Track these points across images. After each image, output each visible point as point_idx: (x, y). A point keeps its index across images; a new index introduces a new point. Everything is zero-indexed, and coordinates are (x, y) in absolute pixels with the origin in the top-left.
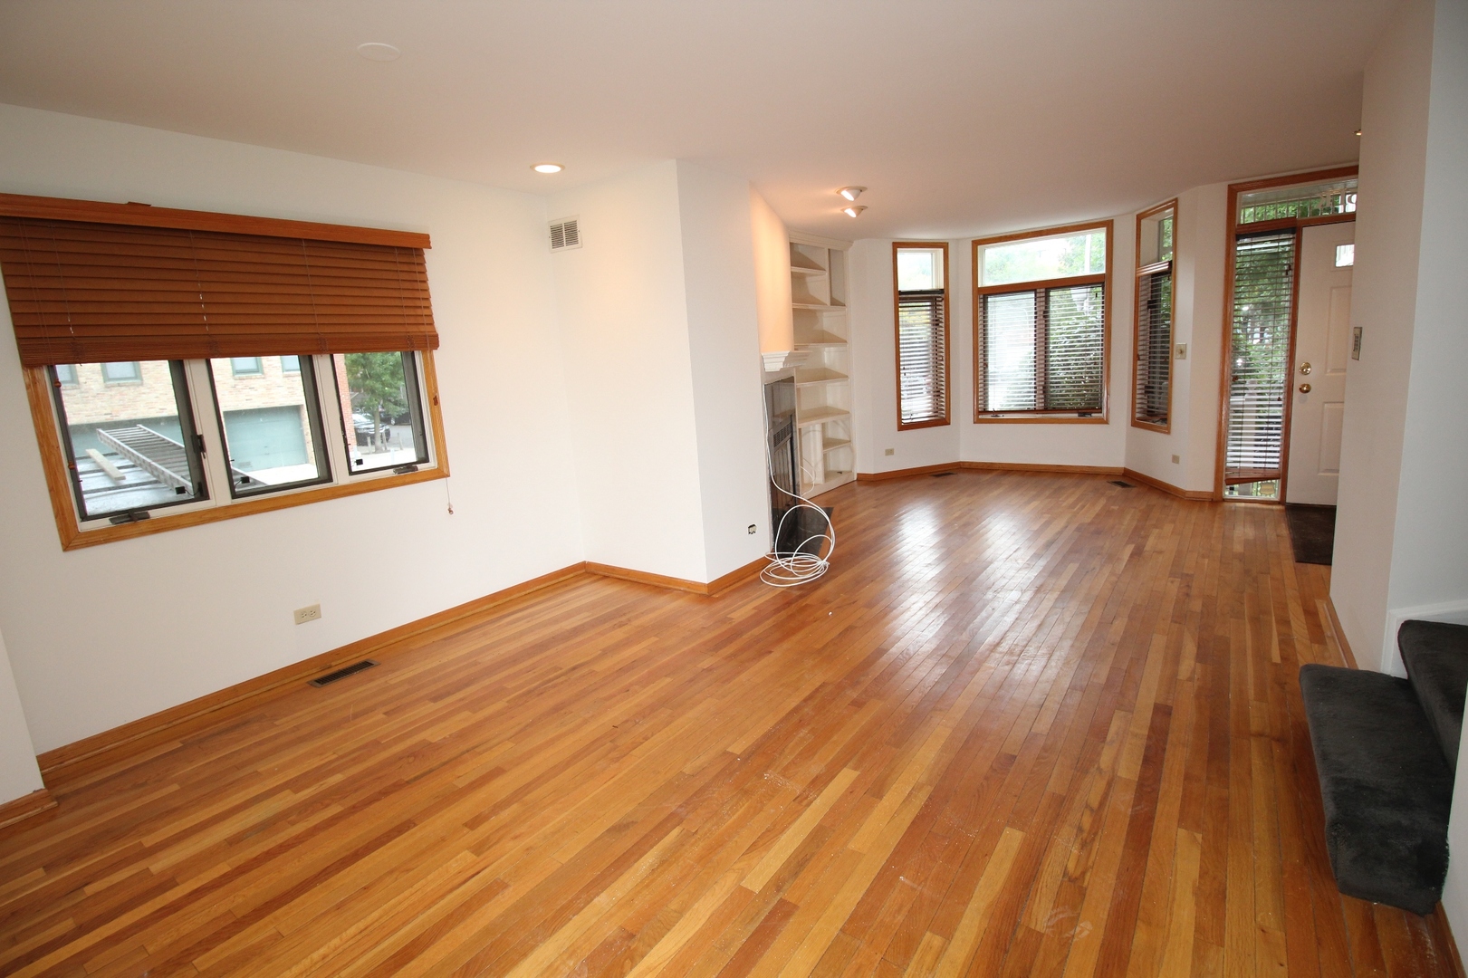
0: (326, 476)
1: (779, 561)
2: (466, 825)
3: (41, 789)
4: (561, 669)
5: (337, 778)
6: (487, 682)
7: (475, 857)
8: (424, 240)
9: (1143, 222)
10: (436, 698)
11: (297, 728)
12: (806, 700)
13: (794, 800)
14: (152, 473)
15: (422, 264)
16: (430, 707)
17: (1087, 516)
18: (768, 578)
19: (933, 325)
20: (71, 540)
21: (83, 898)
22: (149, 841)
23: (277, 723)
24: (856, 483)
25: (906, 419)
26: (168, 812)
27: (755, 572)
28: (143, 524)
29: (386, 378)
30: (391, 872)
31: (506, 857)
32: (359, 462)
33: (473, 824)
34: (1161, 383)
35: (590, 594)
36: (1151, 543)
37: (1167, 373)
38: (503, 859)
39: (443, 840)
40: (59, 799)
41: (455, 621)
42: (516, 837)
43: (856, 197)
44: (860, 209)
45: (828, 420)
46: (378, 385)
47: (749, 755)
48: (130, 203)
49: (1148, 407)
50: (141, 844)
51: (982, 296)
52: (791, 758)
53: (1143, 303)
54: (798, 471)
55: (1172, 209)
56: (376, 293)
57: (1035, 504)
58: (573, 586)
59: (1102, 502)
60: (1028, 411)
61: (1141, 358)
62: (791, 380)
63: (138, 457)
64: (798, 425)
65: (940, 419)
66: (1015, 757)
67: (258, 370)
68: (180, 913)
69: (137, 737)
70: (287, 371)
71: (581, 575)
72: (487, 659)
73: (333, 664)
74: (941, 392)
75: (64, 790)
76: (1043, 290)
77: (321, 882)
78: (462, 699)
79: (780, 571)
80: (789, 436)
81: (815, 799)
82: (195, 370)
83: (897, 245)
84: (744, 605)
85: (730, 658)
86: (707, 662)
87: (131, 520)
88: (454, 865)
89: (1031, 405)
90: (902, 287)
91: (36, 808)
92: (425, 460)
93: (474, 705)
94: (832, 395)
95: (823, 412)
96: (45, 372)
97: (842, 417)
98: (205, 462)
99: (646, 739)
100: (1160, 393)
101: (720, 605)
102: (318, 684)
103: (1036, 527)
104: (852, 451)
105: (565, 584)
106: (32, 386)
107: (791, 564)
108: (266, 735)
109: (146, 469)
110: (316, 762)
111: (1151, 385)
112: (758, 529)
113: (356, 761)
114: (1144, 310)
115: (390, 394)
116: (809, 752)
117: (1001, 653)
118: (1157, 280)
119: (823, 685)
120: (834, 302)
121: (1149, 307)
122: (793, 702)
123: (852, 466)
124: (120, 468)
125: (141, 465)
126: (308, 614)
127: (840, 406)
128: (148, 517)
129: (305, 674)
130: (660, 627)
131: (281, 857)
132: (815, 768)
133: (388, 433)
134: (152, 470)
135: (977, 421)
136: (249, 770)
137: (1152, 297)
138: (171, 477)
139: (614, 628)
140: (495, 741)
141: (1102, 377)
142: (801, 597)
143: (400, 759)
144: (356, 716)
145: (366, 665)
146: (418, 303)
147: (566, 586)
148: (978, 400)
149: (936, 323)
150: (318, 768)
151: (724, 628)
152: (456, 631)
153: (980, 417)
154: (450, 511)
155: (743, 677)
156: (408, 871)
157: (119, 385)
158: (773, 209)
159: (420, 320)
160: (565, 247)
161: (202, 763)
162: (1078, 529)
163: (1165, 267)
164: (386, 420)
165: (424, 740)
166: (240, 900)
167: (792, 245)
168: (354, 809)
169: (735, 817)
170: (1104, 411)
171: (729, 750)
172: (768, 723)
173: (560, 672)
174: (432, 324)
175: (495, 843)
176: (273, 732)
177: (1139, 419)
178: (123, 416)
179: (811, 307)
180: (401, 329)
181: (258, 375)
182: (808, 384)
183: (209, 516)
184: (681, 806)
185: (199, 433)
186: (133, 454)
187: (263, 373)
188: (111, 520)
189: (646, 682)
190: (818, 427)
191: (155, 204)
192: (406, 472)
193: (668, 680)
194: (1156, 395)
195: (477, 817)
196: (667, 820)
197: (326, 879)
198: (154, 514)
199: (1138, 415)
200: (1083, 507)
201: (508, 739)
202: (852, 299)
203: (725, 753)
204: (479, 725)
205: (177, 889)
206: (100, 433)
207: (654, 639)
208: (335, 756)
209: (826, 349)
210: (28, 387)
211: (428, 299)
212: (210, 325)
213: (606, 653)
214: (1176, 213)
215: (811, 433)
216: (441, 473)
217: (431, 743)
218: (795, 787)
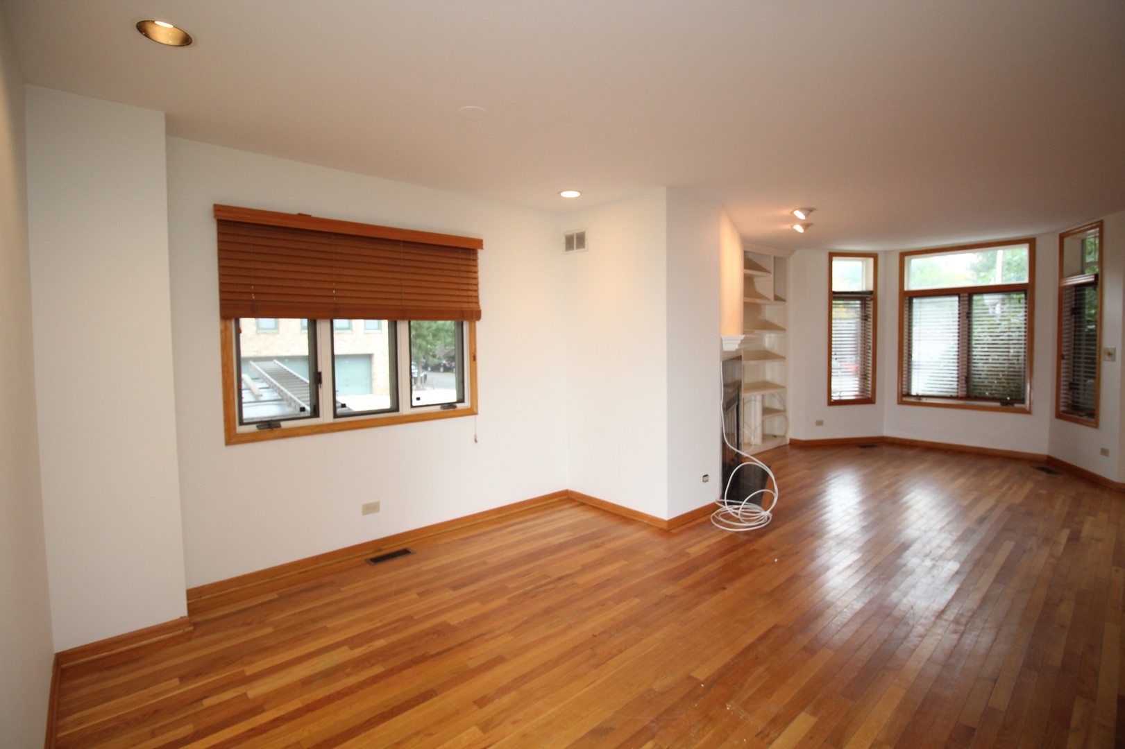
0: (395, 407)
1: (727, 507)
2: (475, 702)
3: (185, 617)
4: (549, 577)
5: (381, 643)
6: (494, 579)
7: (482, 734)
8: (479, 243)
9: (1066, 240)
10: (455, 587)
11: (356, 596)
12: (761, 638)
13: (757, 736)
14: (279, 394)
15: (475, 260)
16: (448, 595)
17: (1018, 498)
18: (719, 522)
19: (862, 319)
20: (232, 438)
21: (202, 708)
22: (249, 670)
23: (342, 589)
24: (788, 447)
25: (835, 397)
26: (264, 650)
27: (706, 515)
28: (277, 431)
29: (430, 338)
30: (417, 733)
31: (507, 738)
32: (418, 399)
33: (482, 702)
34: (1085, 381)
35: (570, 517)
36: (1086, 530)
37: (1094, 373)
38: (504, 741)
39: (457, 713)
40: (196, 625)
41: (470, 526)
42: (514, 723)
43: (807, 216)
44: (806, 226)
45: (767, 392)
46: (424, 344)
47: (712, 682)
48: (300, 215)
49: (1073, 402)
50: (243, 671)
51: (907, 298)
52: (750, 692)
53: (1067, 309)
54: (741, 432)
55: (1098, 229)
56: (444, 279)
57: (961, 481)
58: (558, 509)
59: (1029, 486)
60: (951, 397)
61: (1066, 357)
62: (739, 358)
63: (272, 383)
64: (744, 395)
65: (866, 398)
66: (973, 730)
67: (349, 328)
68: (263, 736)
69: (250, 585)
70: (368, 329)
71: (564, 500)
72: (494, 560)
73: (383, 548)
74: (868, 374)
75: (198, 619)
76: (966, 295)
77: (365, 731)
78: (474, 592)
79: (727, 516)
80: (736, 404)
81: (776, 738)
82: (323, 327)
83: (832, 255)
84: (699, 542)
85: (691, 587)
86: (669, 590)
87: (269, 427)
88: (466, 738)
89: (954, 392)
90: (835, 289)
91: (180, 630)
92: (461, 400)
93: (483, 597)
94: (770, 371)
95: (764, 385)
96: (233, 323)
97: (780, 390)
98: (320, 391)
99: (620, 651)
100: (1085, 390)
101: (678, 539)
102: (372, 563)
103: (966, 503)
104: (786, 418)
105: (551, 506)
106: (225, 331)
107: (739, 512)
108: (332, 598)
109: (276, 391)
110: (367, 626)
111: (1076, 382)
112: (711, 478)
113: (395, 630)
114: (1067, 316)
115: (431, 350)
116: (766, 691)
117: (946, 620)
118: (1081, 290)
119: (775, 627)
120: (777, 298)
121: (1073, 313)
122: (749, 639)
123: (786, 432)
124: (260, 388)
125: (273, 388)
126: (371, 508)
127: (777, 381)
128: (279, 426)
129: (364, 553)
130: (630, 552)
131: (337, 702)
132: (774, 705)
133: (425, 377)
134: (280, 392)
135: (901, 402)
136: (320, 625)
137: (1076, 304)
138: (291, 398)
139: (591, 548)
140: (498, 632)
141: (1024, 372)
142: (748, 541)
143: (427, 634)
144: (397, 593)
145: (405, 552)
146: (470, 287)
147: (553, 507)
148: (902, 385)
149: (865, 318)
150: (369, 632)
151: (683, 561)
152: (471, 534)
153: (904, 399)
154: (476, 441)
155: (702, 608)
156: (430, 735)
157: (265, 333)
158: (735, 225)
159: (470, 299)
160: (575, 250)
161: (289, 614)
162: (1009, 509)
163: (1091, 279)
164: (425, 367)
165: (445, 622)
166: (306, 734)
167: (745, 253)
168: (391, 672)
169: (702, 742)
170: (1027, 402)
171: (694, 674)
172: (726, 656)
173: (548, 580)
174: (477, 303)
175: (500, 724)
176: (338, 596)
177: (1063, 412)
178: (264, 354)
179: (758, 301)
180: (457, 305)
181: (349, 331)
182: (752, 362)
183: (318, 429)
184: (652, 721)
185: (319, 370)
186: (269, 380)
187: (352, 330)
188: (258, 427)
189: (619, 599)
190: (759, 398)
191: (314, 215)
192: (449, 409)
193: (637, 601)
194: (1081, 392)
195: (484, 697)
196: (641, 732)
197: (369, 730)
198: (284, 425)
199: (1062, 409)
200: (1010, 488)
201: (509, 632)
202: (791, 296)
203: (689, 677)
204: (484, 617)
205: (264, 715)
206: (251, 364)
207: (623, 562)
208: (380, 624)
209: (768, 335)
210: (222, 332)
211: (476, 285)
212: (336, 297)
213: (585, 568)
214: (1101, 232)
215: (753, 403)
216: (472, 412)
217: (450, 625)
218: (756, 722)
